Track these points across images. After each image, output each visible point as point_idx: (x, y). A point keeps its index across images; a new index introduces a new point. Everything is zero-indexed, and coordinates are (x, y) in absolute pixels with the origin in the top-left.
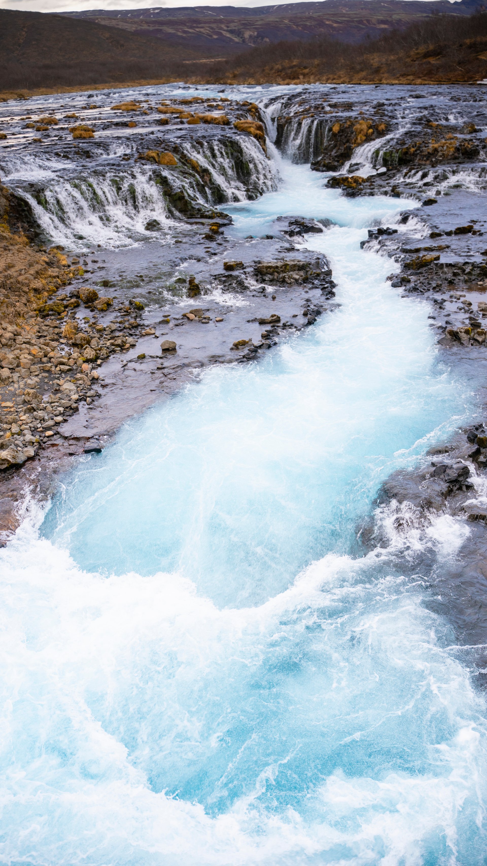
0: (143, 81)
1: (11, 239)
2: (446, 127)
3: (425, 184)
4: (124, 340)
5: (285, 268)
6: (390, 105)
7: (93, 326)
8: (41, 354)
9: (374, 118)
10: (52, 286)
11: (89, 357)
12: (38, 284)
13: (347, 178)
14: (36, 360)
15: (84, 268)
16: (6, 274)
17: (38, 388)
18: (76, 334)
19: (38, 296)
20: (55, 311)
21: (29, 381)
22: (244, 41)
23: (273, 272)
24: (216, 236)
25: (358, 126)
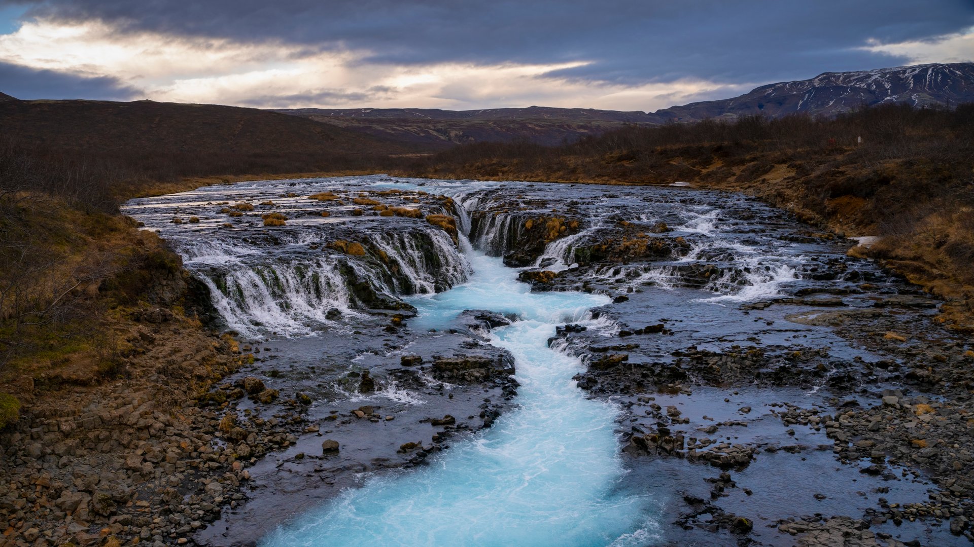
0: (348, 172)
1: (184, 322)
2: (638, 225)
3: (618, 281)
4: (284, 437)
5: (466, 365)
6: (584, 203)
7: (253, 419)
8: (190, 448)
9: (567, 216)
10: (217, 374)
11: (242, 454)
12: (202, 371)
13: (539, 273)
14: (184, 455)
15: (254, 356)
16: (170, 358)
17: (181, 487)
18: (233, 427)
19: (201, 384)
20: (216, 401)
21: (173, 478)
22: (450, 139)
23: (453, 369)
24: (398, 328)
25: (550, 223)
